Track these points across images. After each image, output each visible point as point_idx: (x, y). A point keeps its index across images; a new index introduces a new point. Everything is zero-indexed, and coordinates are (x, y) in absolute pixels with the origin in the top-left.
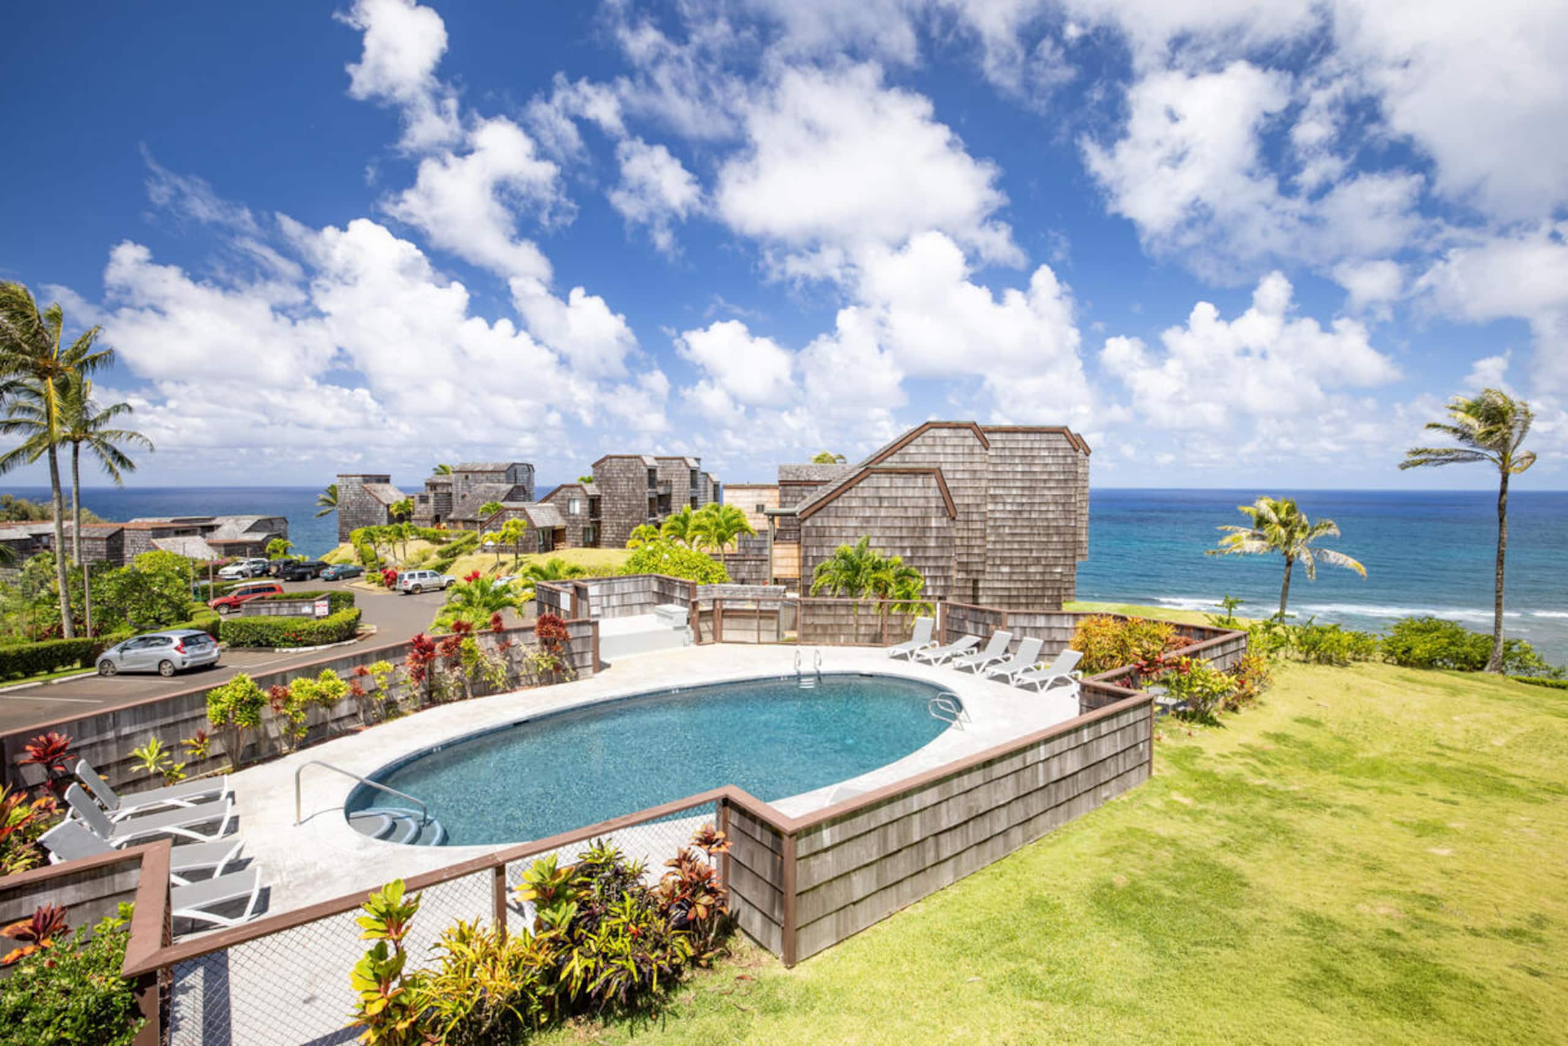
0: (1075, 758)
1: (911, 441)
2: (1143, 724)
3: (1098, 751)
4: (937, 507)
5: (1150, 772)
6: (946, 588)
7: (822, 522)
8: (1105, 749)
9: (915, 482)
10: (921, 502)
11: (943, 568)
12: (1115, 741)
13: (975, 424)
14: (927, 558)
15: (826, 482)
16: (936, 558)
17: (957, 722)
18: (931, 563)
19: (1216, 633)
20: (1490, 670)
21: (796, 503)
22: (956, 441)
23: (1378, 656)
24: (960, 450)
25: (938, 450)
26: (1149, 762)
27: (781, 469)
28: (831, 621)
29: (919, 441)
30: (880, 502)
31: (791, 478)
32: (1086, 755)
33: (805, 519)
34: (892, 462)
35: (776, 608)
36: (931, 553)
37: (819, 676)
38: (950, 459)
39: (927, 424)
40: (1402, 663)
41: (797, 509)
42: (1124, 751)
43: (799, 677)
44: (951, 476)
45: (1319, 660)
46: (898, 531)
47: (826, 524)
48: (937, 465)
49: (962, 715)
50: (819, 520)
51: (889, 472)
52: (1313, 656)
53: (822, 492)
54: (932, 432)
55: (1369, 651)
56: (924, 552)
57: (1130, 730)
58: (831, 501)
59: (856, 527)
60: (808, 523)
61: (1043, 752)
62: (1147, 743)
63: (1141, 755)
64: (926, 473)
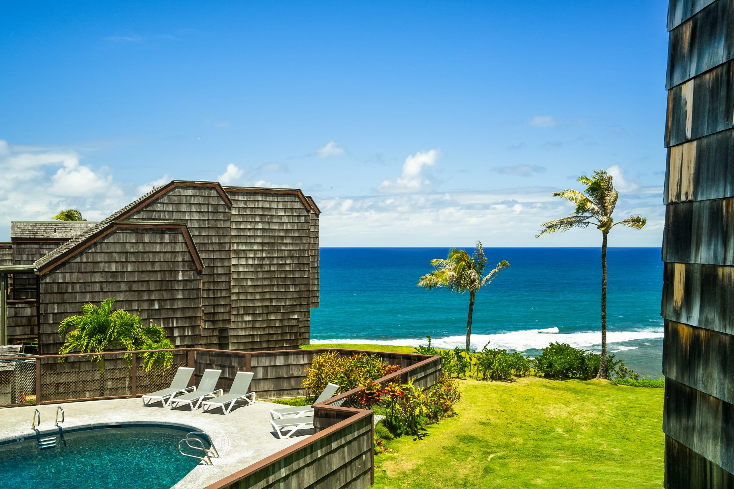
0: (311, 472)
1: (158, 199)
2: (365, 437)
3: (330, 463)
4: (183, 261)
5: (372, 478)
6: (194, 337)
7: (64, 277)
8: (336, 462)
9: (162, 238)
10: (169, 257)
11: (190, 318)
12: (344, 453)
13: (219, 184)
14: (174, 310)
15: (67, 240)
16: (183, 309)
17: (206, 458)
18: (179, 314)
19: (419, 359)
20: (600, 377)
21: (33, 261)
22: (201, 200)
23: (532, 370)
24: (204, 209)
25: (184, 208)
26: (371, 469)
27: (15, 225)
28: (75, 378)
29: (166, 199)
30: (127, 258)
31: (26, 235)
32: (319, 469)
33: (45, 276)
34: (136, 219)
35: (12, 368)
36: (179, 305)
37: (60, 433)
38: (196, 216)
39: (173, 183)
40: (548, 376)
41: (35, 266)
42: (350, 462)
43: (39, 436)
44: (196, 233)
45: (493, 378)
46: (145, 284)
47: (68, 279)
48: (183, 223)
49: (210, 452)
50: (61, 276)
51: (135, 229)
52: (489, 374)
53: (63, 249)
54: (176, 192)
55: (526, 369)
56: (173, 304)
57: (355, 444)
58: (75, 257)
59: (101, 282)
60: (48, 280)
61: (283, 472)
62: (369, 453)
63: (364, 463)
64: (173, 230)
